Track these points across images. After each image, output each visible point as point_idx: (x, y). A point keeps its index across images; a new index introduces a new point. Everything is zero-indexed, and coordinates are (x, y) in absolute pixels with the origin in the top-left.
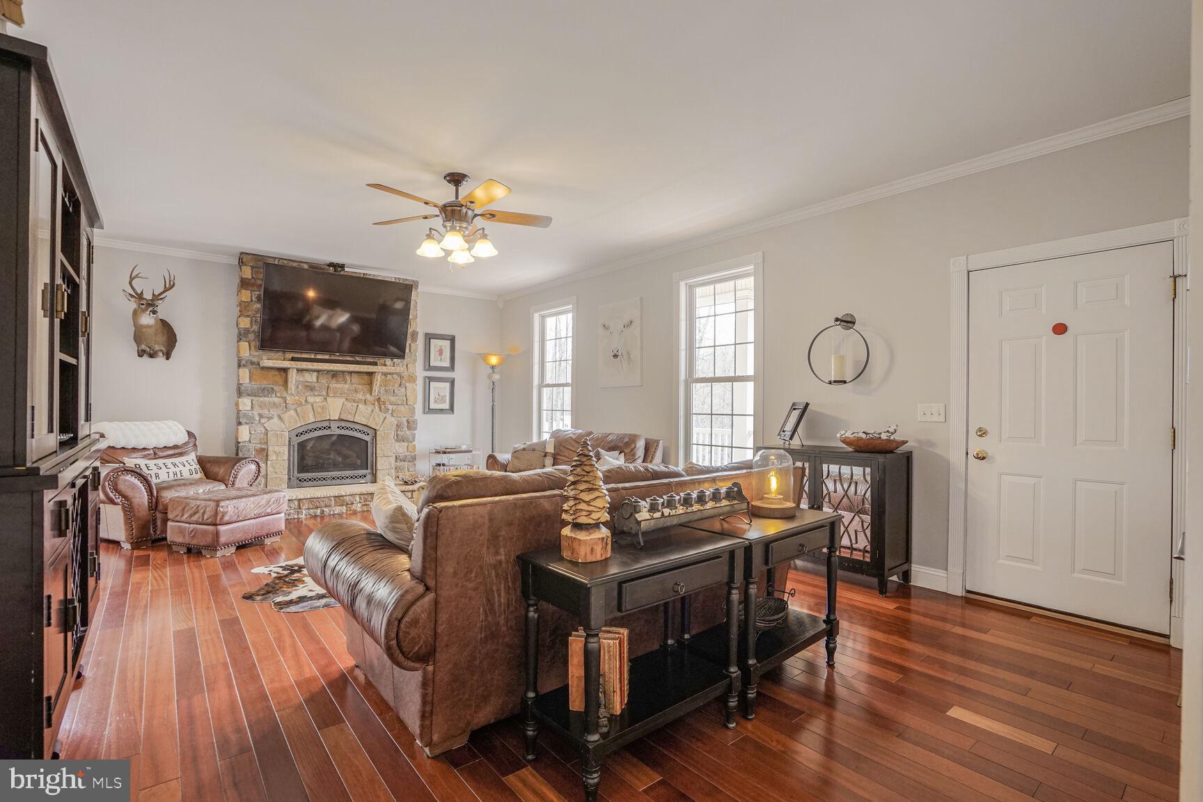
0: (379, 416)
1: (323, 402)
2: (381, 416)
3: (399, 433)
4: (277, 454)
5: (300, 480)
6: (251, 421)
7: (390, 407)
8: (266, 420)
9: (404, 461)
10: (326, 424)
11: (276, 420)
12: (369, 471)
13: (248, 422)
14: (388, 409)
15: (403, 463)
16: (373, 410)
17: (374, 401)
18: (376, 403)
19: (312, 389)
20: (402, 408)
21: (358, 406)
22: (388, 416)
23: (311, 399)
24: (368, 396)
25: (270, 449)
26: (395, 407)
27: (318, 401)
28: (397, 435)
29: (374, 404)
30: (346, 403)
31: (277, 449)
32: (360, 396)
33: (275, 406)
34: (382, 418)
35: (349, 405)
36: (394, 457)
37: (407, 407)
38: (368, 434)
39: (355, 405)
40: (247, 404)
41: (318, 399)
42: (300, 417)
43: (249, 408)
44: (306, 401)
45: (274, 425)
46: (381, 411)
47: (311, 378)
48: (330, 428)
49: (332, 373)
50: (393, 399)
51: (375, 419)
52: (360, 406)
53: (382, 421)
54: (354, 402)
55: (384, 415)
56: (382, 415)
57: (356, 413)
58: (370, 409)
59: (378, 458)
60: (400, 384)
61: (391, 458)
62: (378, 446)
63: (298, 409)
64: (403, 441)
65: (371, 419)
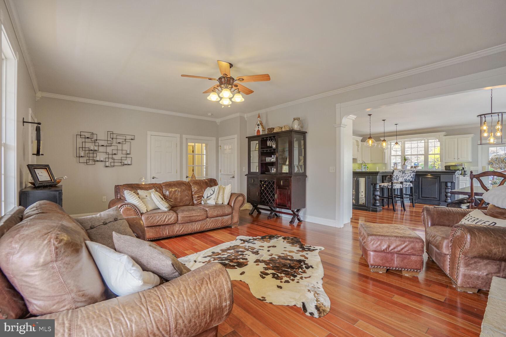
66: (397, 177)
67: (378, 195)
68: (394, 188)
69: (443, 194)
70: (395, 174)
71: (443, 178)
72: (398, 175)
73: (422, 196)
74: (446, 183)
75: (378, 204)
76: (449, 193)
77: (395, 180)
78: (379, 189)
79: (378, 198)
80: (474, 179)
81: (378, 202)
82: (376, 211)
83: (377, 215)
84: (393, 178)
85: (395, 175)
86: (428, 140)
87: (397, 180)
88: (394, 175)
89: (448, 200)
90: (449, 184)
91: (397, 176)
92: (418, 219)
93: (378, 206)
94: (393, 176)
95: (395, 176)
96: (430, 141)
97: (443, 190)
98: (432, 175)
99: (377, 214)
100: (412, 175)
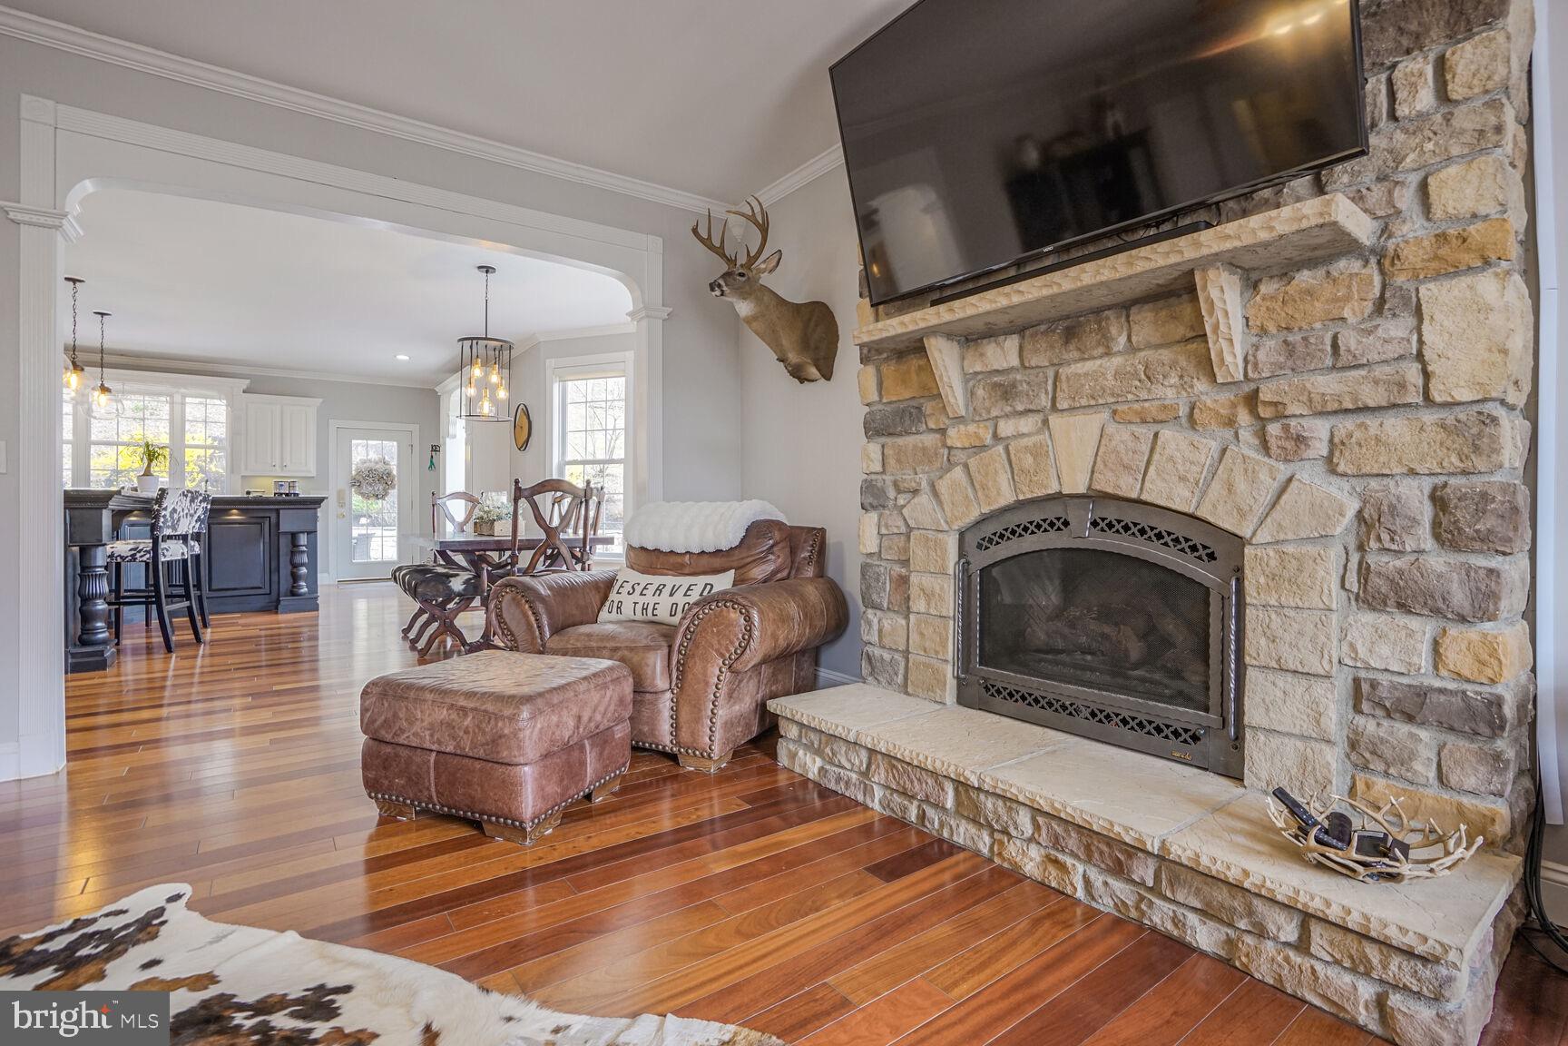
0: (1253, 481)
1: (1039, 432)
2: (1263, 476)
3: (1372, 559)
4: (929, 596)
5: (987, 689)
6: (881, 502)
7: (1319, 430)
8: (909, 496)
9: (1410, 718)
10: (1052, 512)
11: (924, 499)
12: (1213, 717)
13: (875, 503)
14: (1300, 440)
15: (1403, 729)
16: (1224, 451)
17: (1234, 406)
18: (1244, 417)
19: (1006, 392)
20: (1394, 427)
21: (1156, 435)
22: (1310, 475)
23: (1006, 428)
24: (1201, 386)
25: (914, 579)
26: (1347, 424)
27: (1025, 430)
28: (1364, 572)
29: (1230, 422)
30: (1111, 428)
31: (927, 581)
32: (1168, 392)
33: (926, 455)
34: (1269, 486)
35: (1121, 435)
36: (1342, 682)
37: (1429, 417)
38: (1212, 556)
39: (1145, 432)
40: (873, 455)
41: (1027, 424)
42: (977, 487)
43: (878, 468)
44: (995, 435)
45: (921, 509)
46: (1265, 446)
47: (1004, 354)
48: (1066, 524)
49: (1062, 326)
50: (1327, 384)
51: (1230, 488)
52: (1166, 433)
53: (1266, 499)
54: (1144, 421)
55: (1284, 470)
56: (1269, 473)
57: (1148, 463)
58: (1214, 446)
59: (1251, 674)
60: (1381, 301)
61: (1319, 688)
62: (1250, 612)
63: (972, 462)
64: (1403, 607)
65: (1216, 488)
66: (176, 516)
67: (101, 596)
68: (163, 559)
69: (285, 571)
70: (169, 503)
71: (288, 521)
72: (179, 509)
73: (213, 587)
74: (294, 536)
75: (100, 636)
76: (302, 565)
77: (168, 527)
78: (106, 568)
79: (101, 606)
80: (523, 503)
81: (99, 624)
82: (102, 665)
83: (108, 680)
84: (162, 520)
85: (169, 510)
86: (184, 396)
87: (174, 527)
88: (165, 509)
89: (300, 587)
90: (303, 539)
91: (174, 510)
92: (255, 659)
93: (104, 642)
94: (163, 513)
95: (167, 513)
96: (188, 400)
97: (284, 560)
98: (242, 511)
99: (106, 677)
100: (200, 512)
